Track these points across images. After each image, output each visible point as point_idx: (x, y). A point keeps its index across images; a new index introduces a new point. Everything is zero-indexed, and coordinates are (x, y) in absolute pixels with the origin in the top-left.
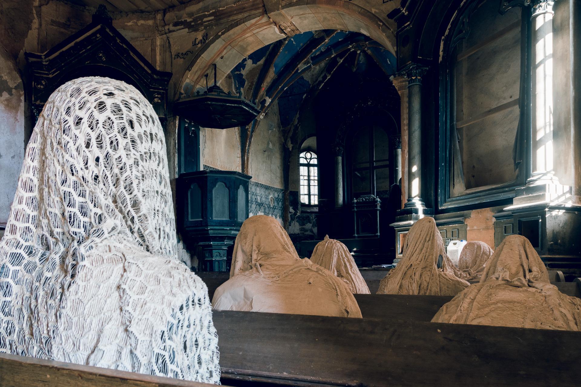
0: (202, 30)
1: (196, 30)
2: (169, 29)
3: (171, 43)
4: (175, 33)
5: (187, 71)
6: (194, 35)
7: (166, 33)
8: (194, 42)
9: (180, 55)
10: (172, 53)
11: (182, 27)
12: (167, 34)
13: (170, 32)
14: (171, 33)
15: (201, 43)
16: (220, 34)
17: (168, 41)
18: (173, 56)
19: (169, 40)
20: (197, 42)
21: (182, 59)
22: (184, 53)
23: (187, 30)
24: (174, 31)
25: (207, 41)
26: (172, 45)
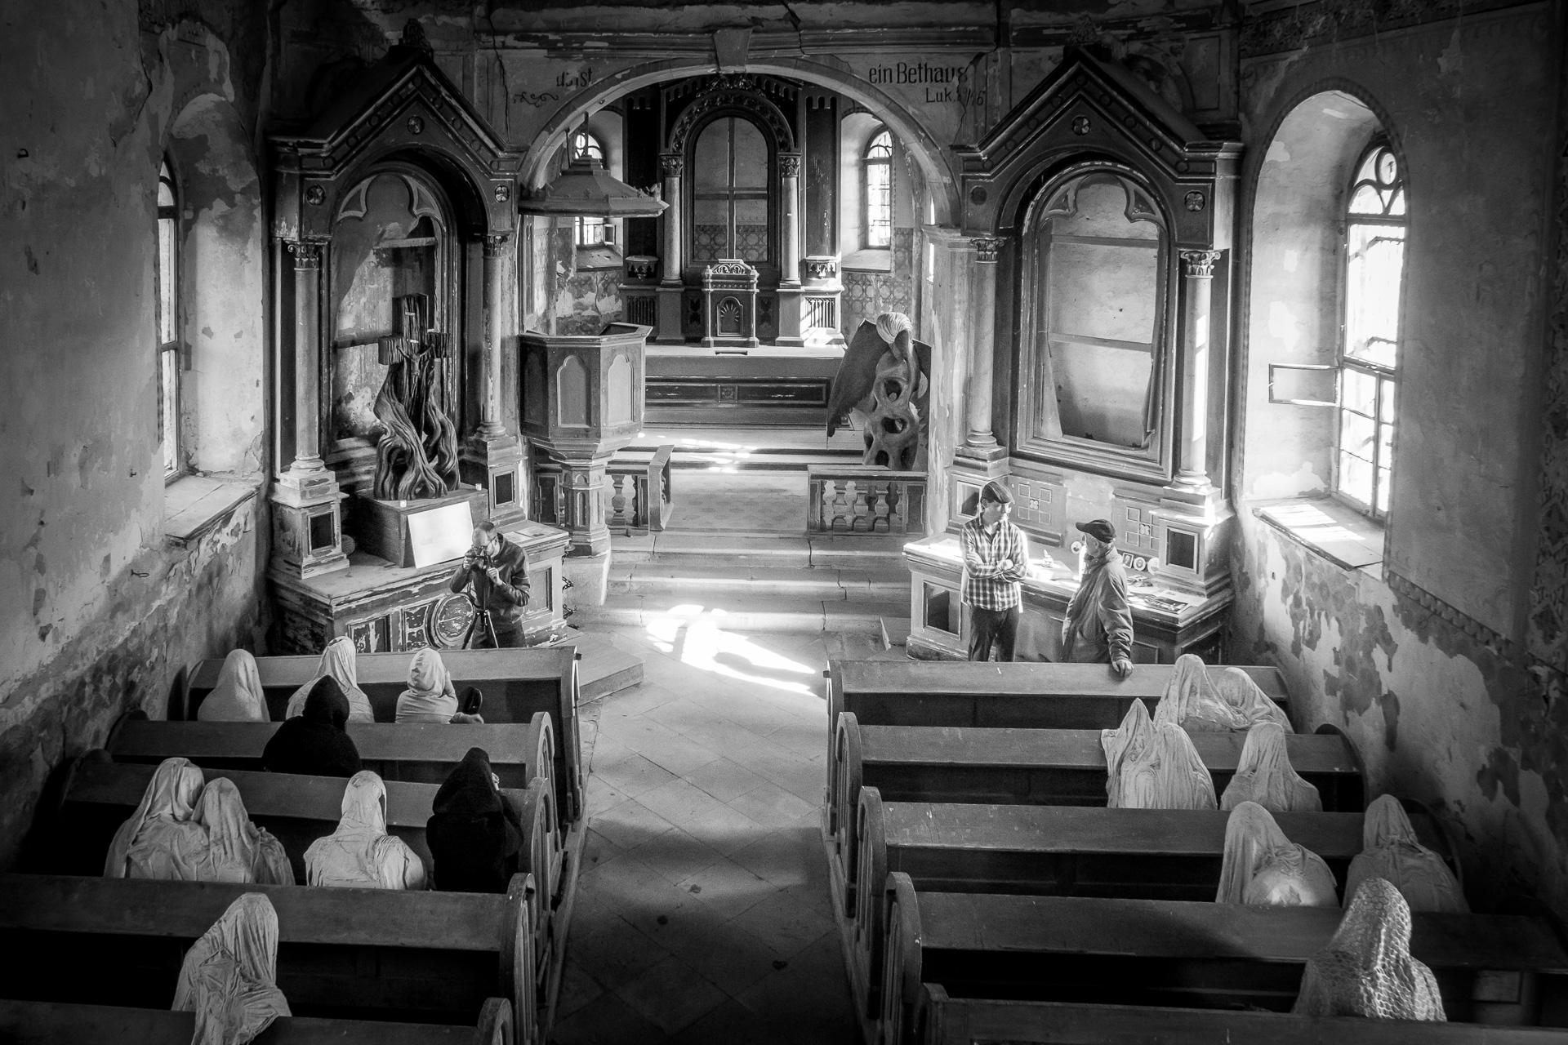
0: (580, 60)
1: (567, 58)
2: (503, 43)
3: (506, 68)
4: (515, 51)
5: (545, 133)
6: (559, 66)
7: (495, 48)
8: (560, 79)
9: (528, 96)
10: (509, 90)
11: (536, 45)
12: (499, 51)
13: (504, 47)
14: (506, 51)
15: (577, 84)
16: (619, 76)
17: (498, 63)
18: (511, 96)
19: (501, 62)
20: (567, 81)
21: (532, 107)
22: (537, 96)
23: (545, 52)
24: (515, 48)
25: (590, 85)
26: (508, 75)
